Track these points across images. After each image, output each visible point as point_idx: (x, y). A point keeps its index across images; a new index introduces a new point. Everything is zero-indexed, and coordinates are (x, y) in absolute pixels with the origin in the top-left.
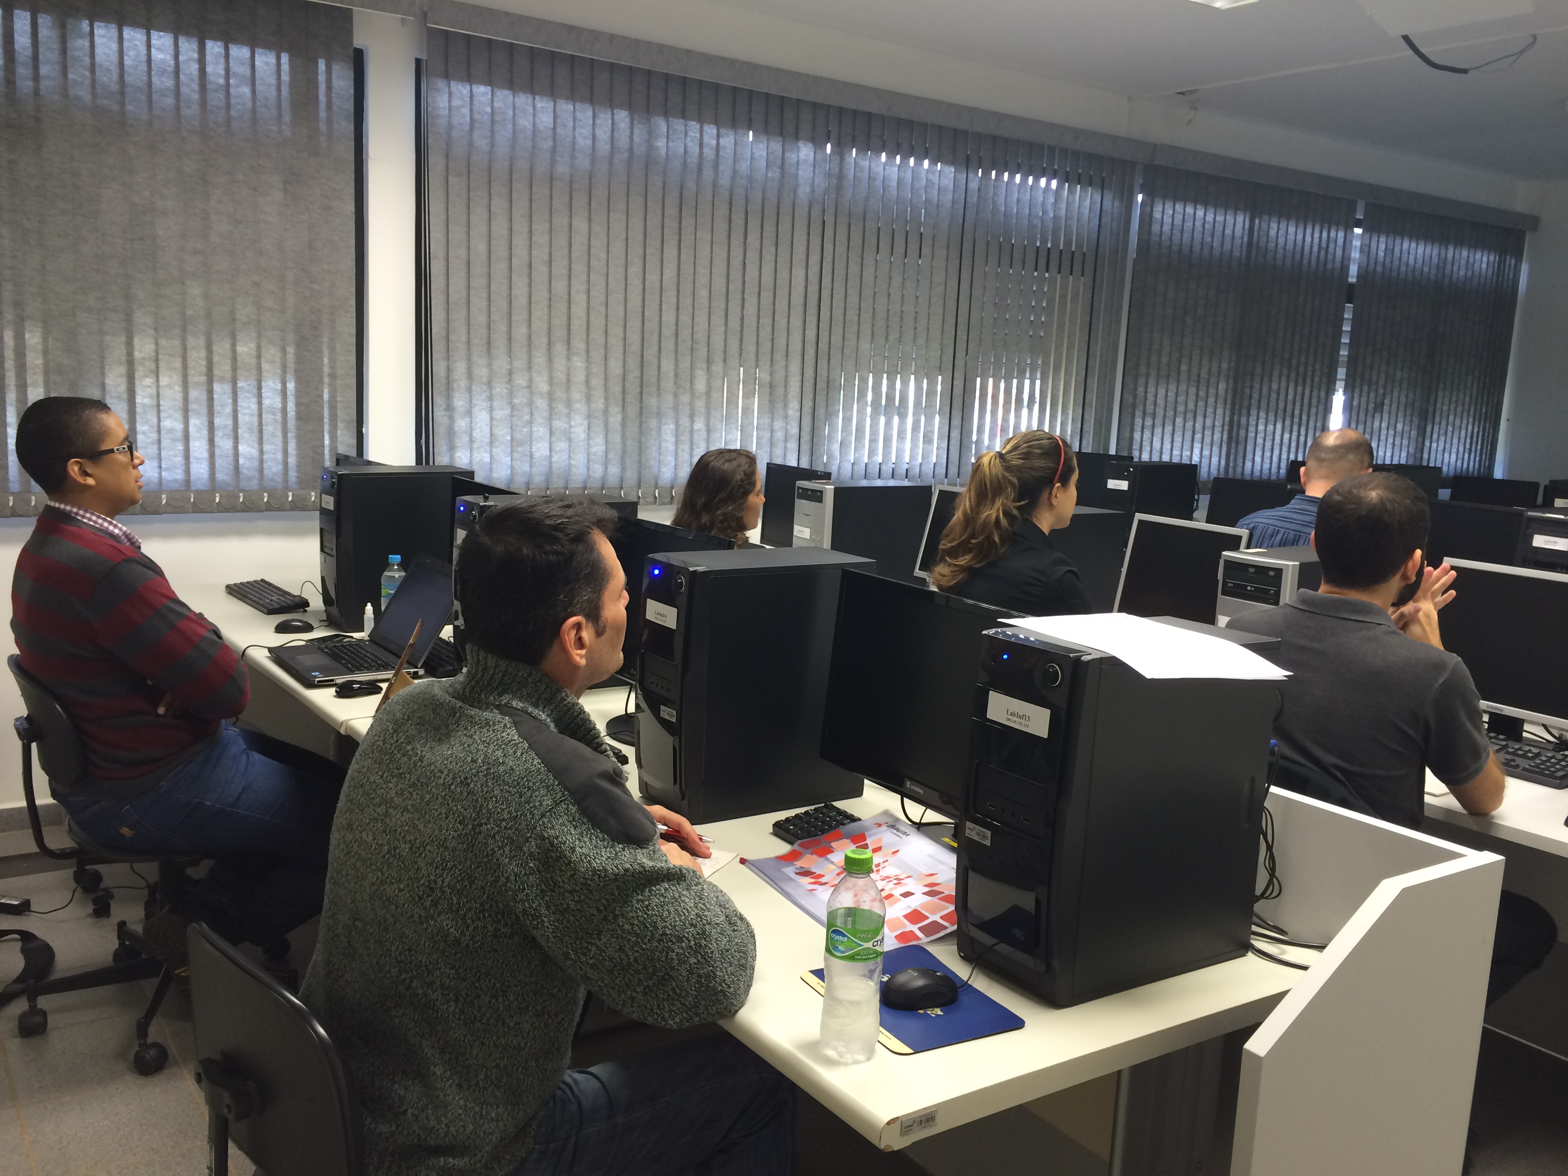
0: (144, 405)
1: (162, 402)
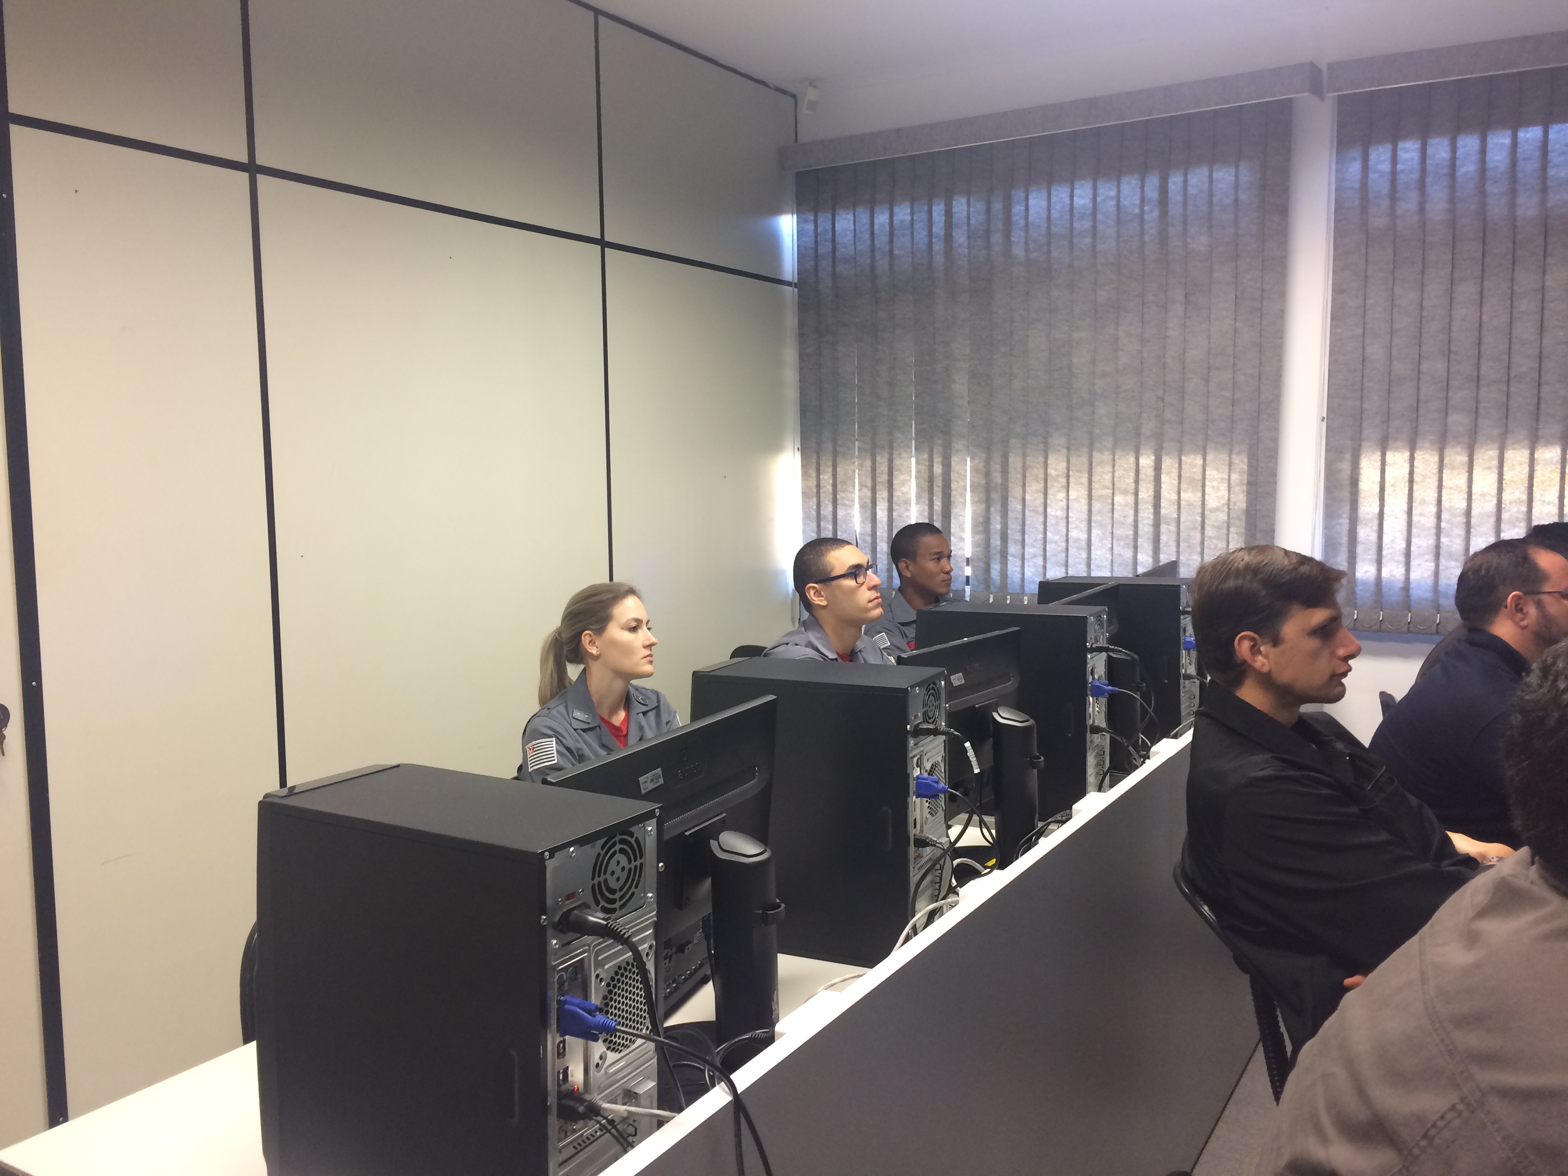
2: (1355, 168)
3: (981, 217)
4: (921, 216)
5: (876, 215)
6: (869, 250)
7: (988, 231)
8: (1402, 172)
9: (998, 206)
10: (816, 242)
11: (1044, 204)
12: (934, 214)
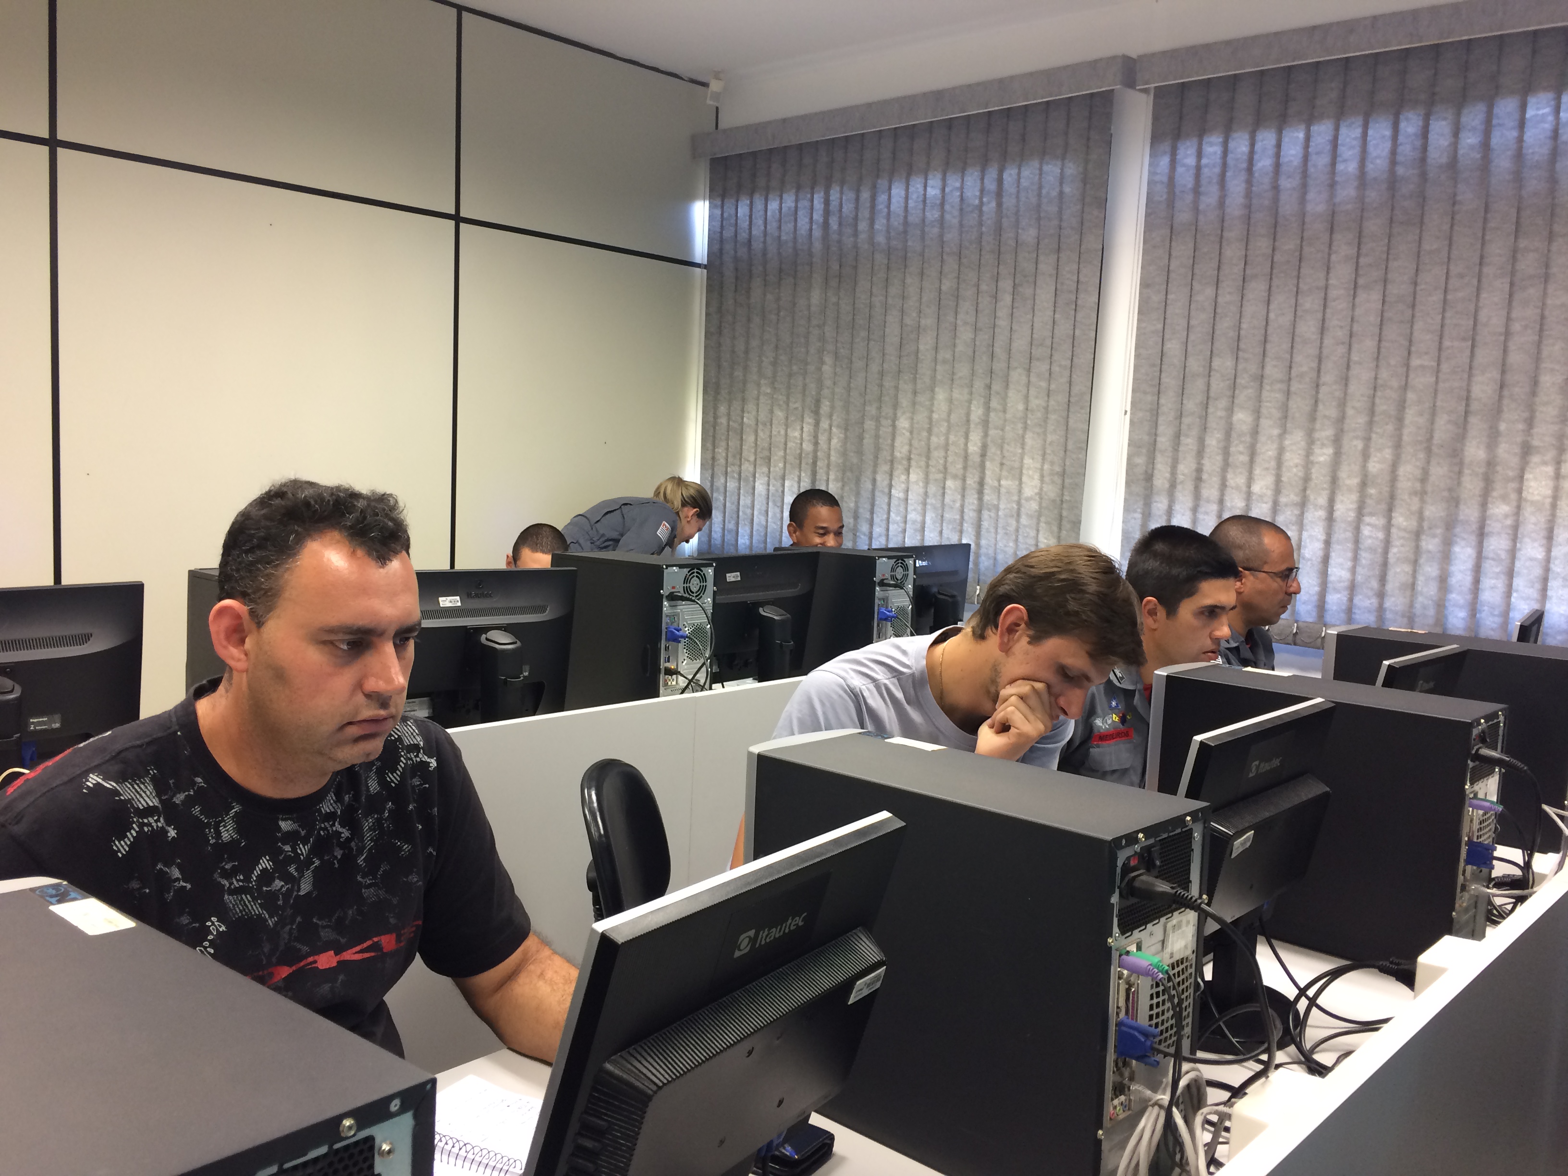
0: (899, 498)
1: (910, 497)
2: (1165, 161)
3: (852, 206)
4: (804, 204)
5: (769, 202)
6: (762, 235)
7: (856, 218)
8: (1206, 166)
9: (865, 195)
10: (722, 227)
11: (903, 193)
12: (816, 202)
